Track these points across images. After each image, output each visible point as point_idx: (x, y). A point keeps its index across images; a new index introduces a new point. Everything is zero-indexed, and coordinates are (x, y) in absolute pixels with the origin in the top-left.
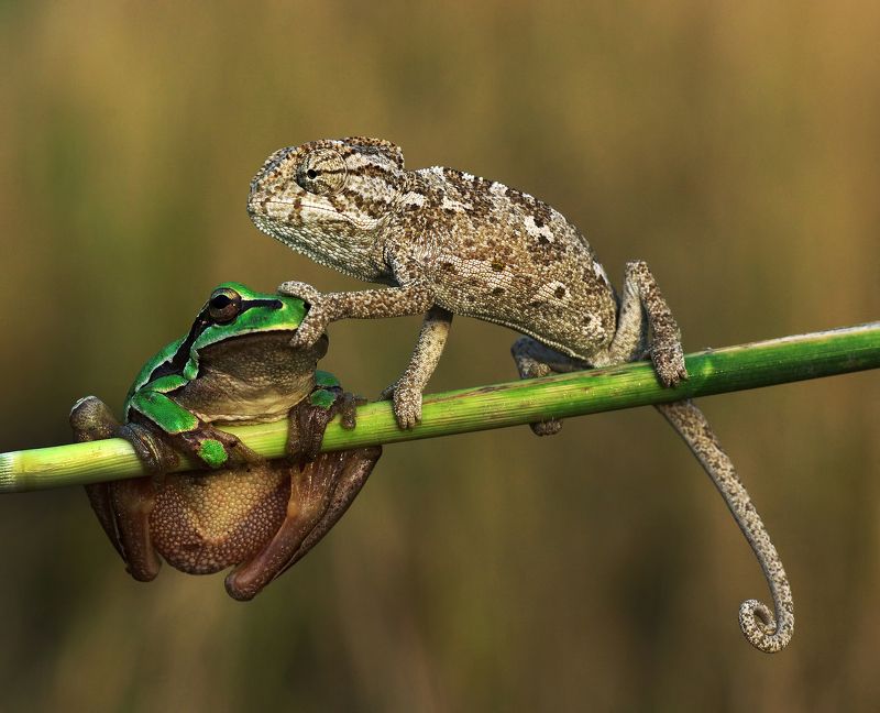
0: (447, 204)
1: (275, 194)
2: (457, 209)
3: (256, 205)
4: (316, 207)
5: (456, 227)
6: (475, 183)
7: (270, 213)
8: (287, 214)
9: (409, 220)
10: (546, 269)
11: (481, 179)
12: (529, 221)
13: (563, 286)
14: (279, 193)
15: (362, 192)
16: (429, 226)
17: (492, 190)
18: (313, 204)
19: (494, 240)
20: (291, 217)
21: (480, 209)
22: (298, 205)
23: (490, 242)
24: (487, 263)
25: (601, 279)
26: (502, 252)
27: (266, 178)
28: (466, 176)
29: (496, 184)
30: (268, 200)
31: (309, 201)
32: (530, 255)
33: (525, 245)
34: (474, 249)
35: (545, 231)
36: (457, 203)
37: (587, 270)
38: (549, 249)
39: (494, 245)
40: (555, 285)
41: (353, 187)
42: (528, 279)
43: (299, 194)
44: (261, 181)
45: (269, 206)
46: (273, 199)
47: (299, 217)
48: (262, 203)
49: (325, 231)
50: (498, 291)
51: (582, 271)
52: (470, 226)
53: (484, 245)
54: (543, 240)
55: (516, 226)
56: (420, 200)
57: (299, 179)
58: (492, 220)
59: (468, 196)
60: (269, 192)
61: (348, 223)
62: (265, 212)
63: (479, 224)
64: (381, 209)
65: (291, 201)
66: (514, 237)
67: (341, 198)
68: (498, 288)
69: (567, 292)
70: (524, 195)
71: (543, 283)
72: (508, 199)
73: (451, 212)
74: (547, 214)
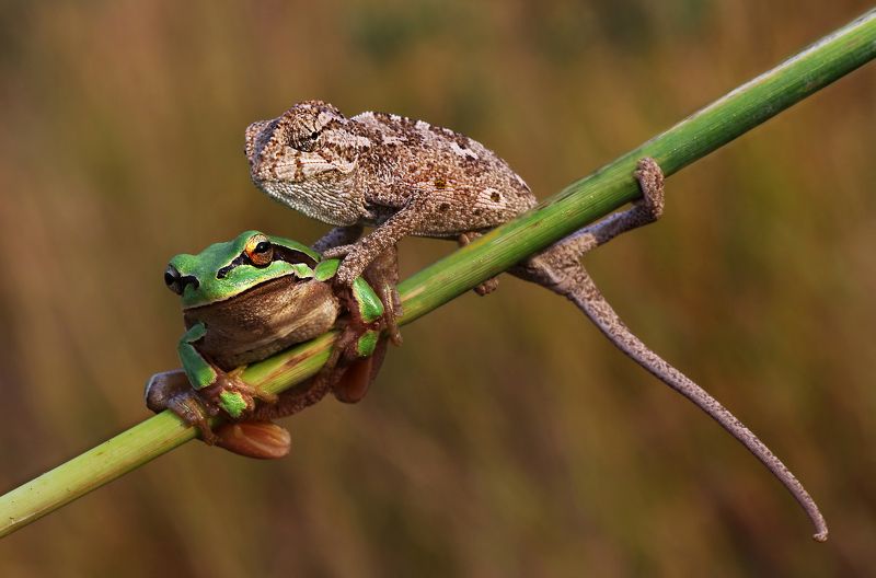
0: (387, 140)
1: (278, 160)
2: (396, 143)
3: (265, 173)
4: (313, 162)
5: (399, 158)
6: (403, 123)
7: (280, 176)
8: (293, 173)
9: (366, 160)
10: (478, 179)
11: (407, 119)
12: (454, 146)
13: (497, 192)
14: (281, 158)
15: (337, 142)
16: (381, 160)
17: (417, 127)
18: (309, 160)
19: (432, 161)
20: (296, 176)
21: (413, 140)
22: (299, 164)
23: (429, 164)
24: (431, 183)
25: (525, 187)
26: (440, 171)
27: (267, 148)
28: (393, 117)
29: (420, 122)
30: (275, 166)
31: (305, 158)
32: (463, 170)
33: (457, 163)
34: (418, 172)
35: (469, 152)
36: (394, 138)
37: (511, 179)
38: (476, 165)
39: (433, 166)
40: (489, 191)
41: (330, 140)
42: (466, 190)
43: (296, 155)
44: (263, 152)
45: (277, 170)
46: (278, 164)
47: (302, 174)
48: (270, 170)
49: (320, 182)
50: (444, 207)
51: (508, 180)
52: (410, 154)
53: (425, 168)
54: (469, 158)
55: (444, 150)
56: (366, 142)
57: (291, 143)
58: (426, 147)
59: (400, 131)
60: (272, 160)
61: (336, 170)
62: (275, 176)
63: (417, 151)
64: (352, 153)
65: (293, 162)
66: (446, 157)
67: (326, 150)
68: (443, 205)
69: (501, 195)
70: (444, 130)
71: (479, 191)
72: (432, 132)
73: (392, 146)
74: (467, 141)
